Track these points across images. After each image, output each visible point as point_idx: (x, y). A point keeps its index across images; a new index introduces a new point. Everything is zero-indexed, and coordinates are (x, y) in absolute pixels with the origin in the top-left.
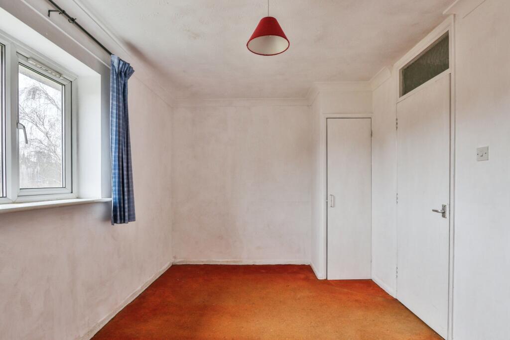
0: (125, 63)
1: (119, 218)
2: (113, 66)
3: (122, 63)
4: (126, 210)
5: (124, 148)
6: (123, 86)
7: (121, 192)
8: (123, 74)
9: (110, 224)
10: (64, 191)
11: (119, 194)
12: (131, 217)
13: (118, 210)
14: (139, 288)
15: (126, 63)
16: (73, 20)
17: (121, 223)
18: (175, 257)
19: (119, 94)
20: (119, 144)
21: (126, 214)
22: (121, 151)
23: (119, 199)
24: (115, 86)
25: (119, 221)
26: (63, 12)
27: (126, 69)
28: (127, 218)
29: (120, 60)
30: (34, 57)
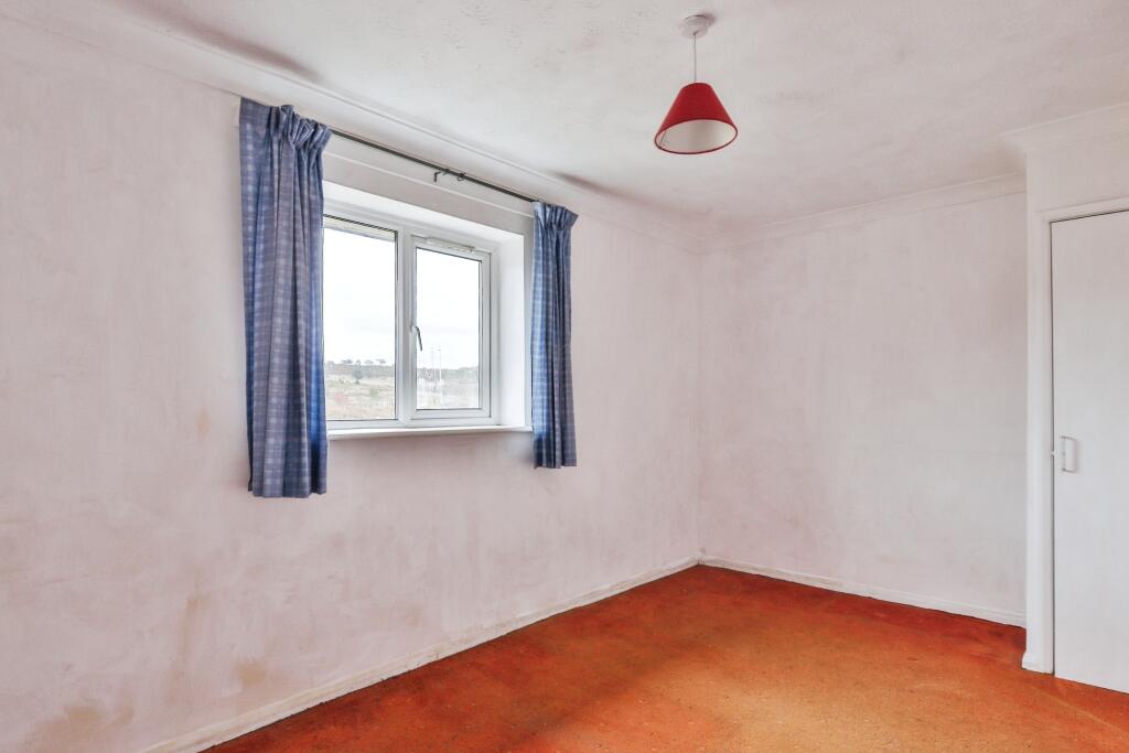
0: (555, 209)
1: (544, 458)
2: (537, 218)
3: (548, 210)
4: (558, 446)
5: (556, 346)
6: (554, 246)
7: (551, 417)
8: (554, 227)
9: (533, 466)
10: (478, 413)
11: (548, 421)
12: (567, 459)
13: (544, 445)
14: (607, 586)
15: (557, 208)
16: (462, 176)
17: (549, 466)
18: (703, 551)
19: (548, 260)
20: (547, 340)
21: (558, 453)
22: (550, 351)
23: (548, 427)
24: (541, 248)
25: (544, 464)
26: (447, 171)
27: (558, 217)
28: (558, 460)
29: (545, 206)
30: (434, 235)
